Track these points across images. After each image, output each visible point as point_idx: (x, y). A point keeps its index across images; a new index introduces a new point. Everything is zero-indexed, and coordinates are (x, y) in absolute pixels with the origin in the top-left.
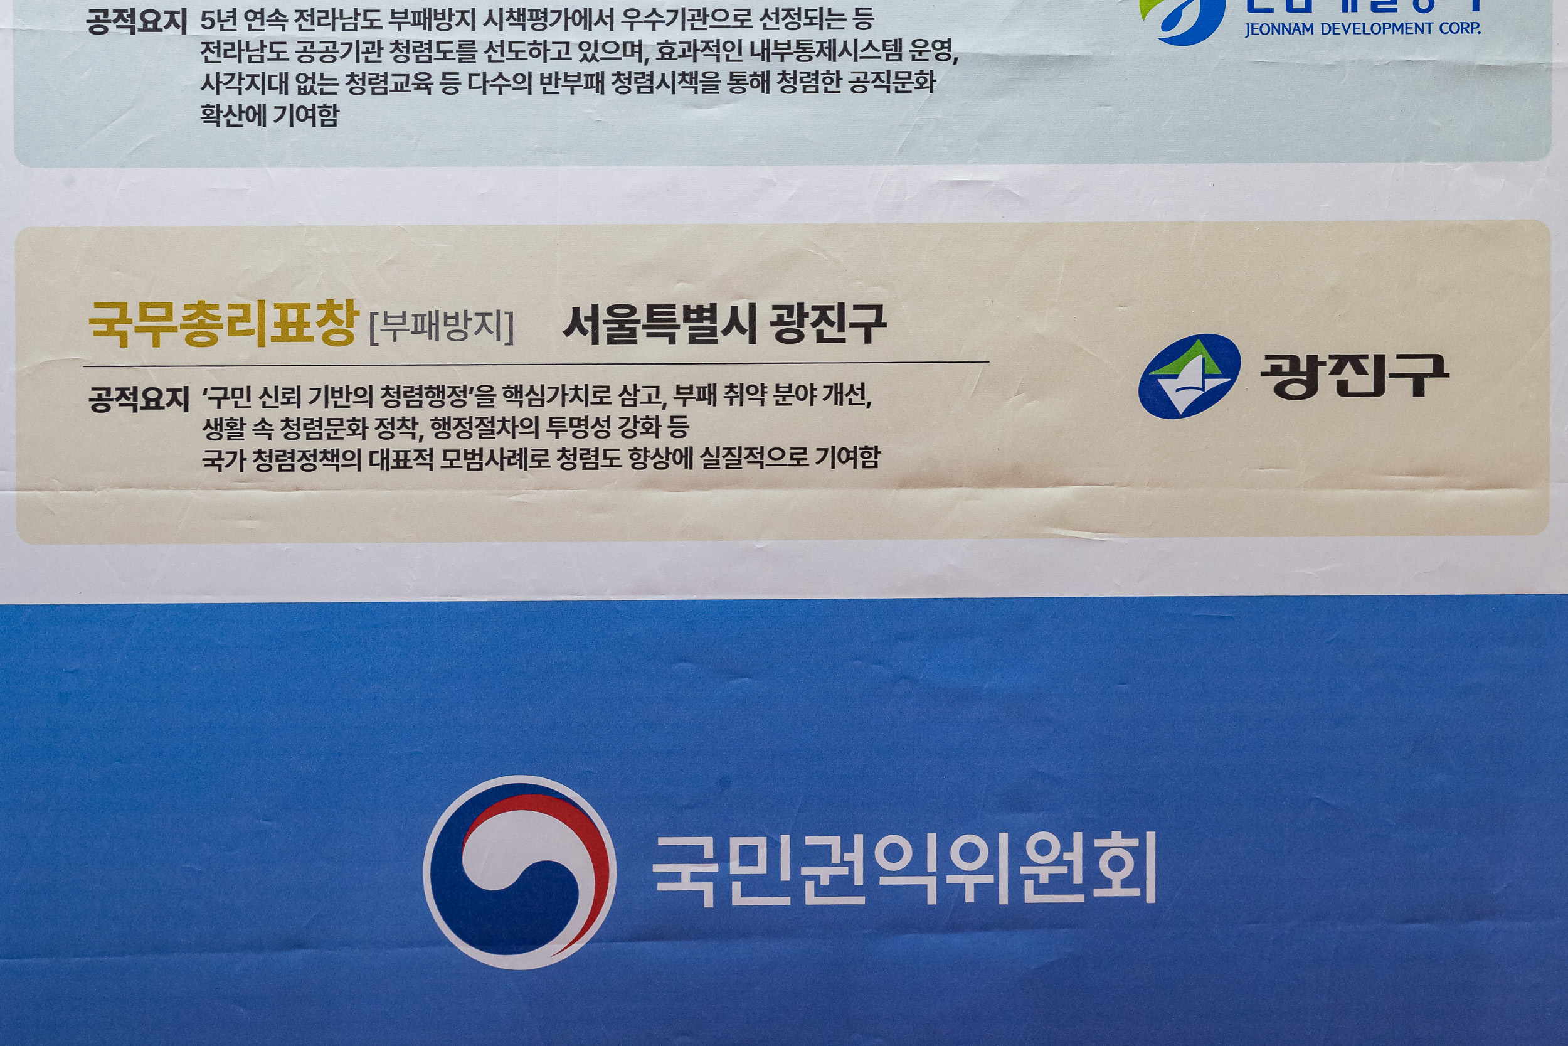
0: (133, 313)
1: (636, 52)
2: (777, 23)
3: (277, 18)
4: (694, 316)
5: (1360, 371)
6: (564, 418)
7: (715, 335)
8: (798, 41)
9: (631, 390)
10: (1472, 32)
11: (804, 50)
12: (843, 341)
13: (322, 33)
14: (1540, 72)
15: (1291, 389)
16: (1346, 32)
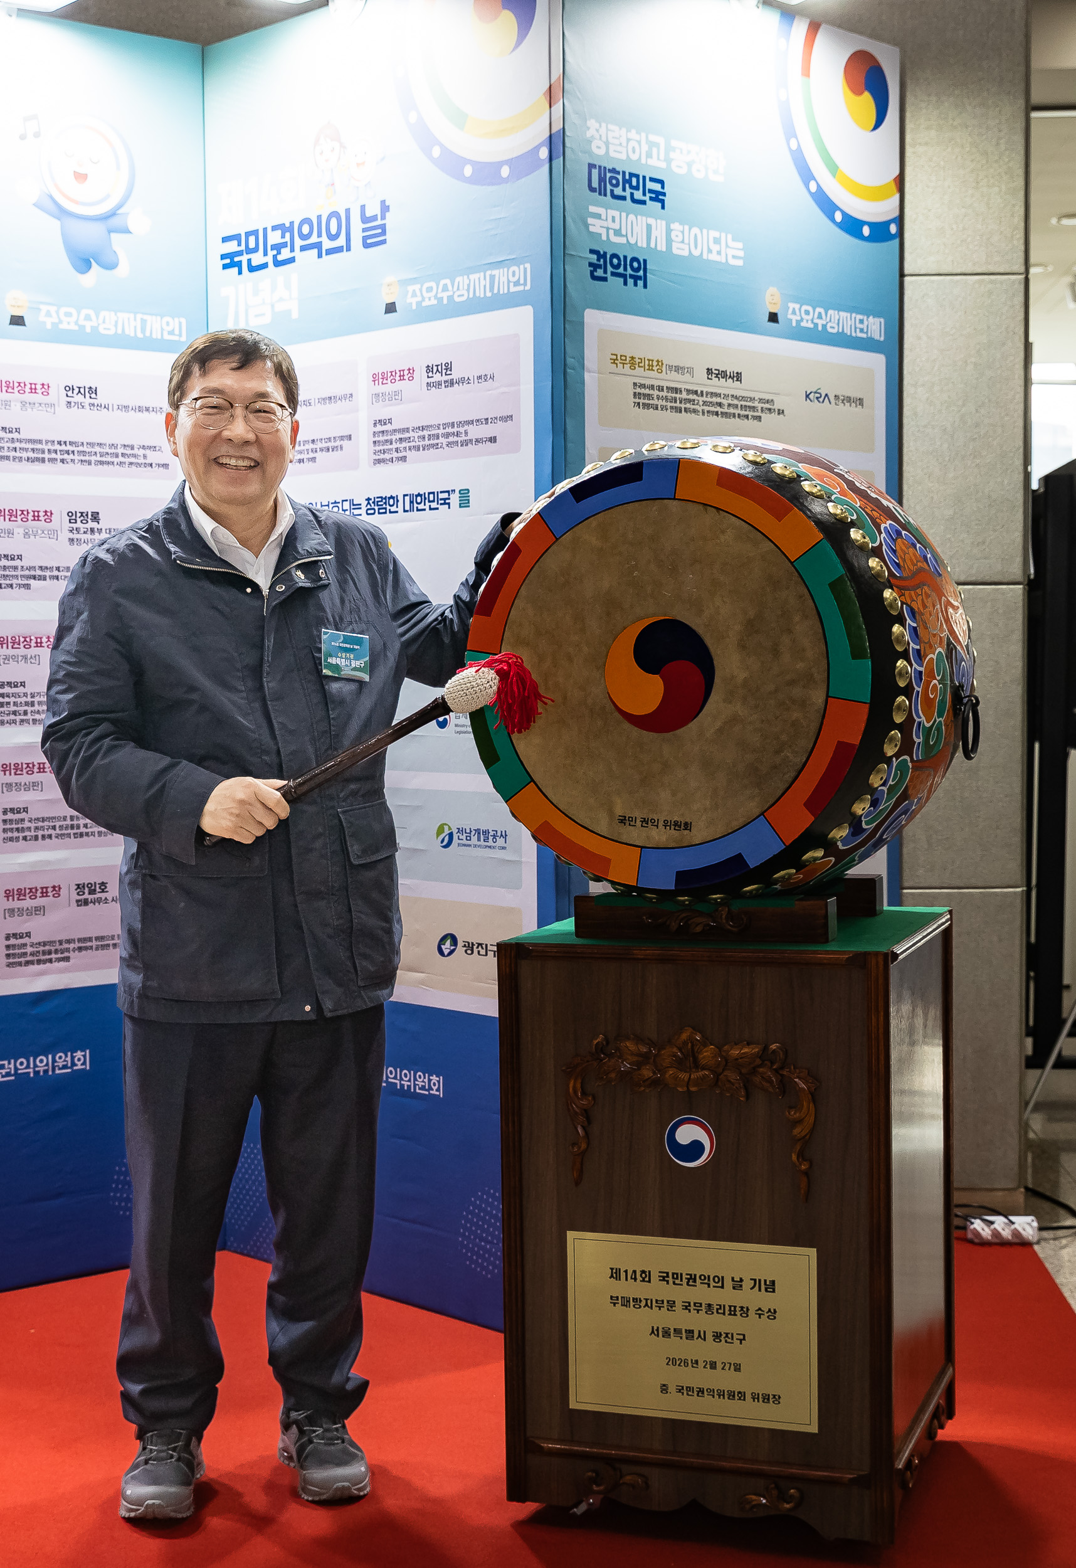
5: (483, 948)
15: (468, 952)
16: (478, 847)
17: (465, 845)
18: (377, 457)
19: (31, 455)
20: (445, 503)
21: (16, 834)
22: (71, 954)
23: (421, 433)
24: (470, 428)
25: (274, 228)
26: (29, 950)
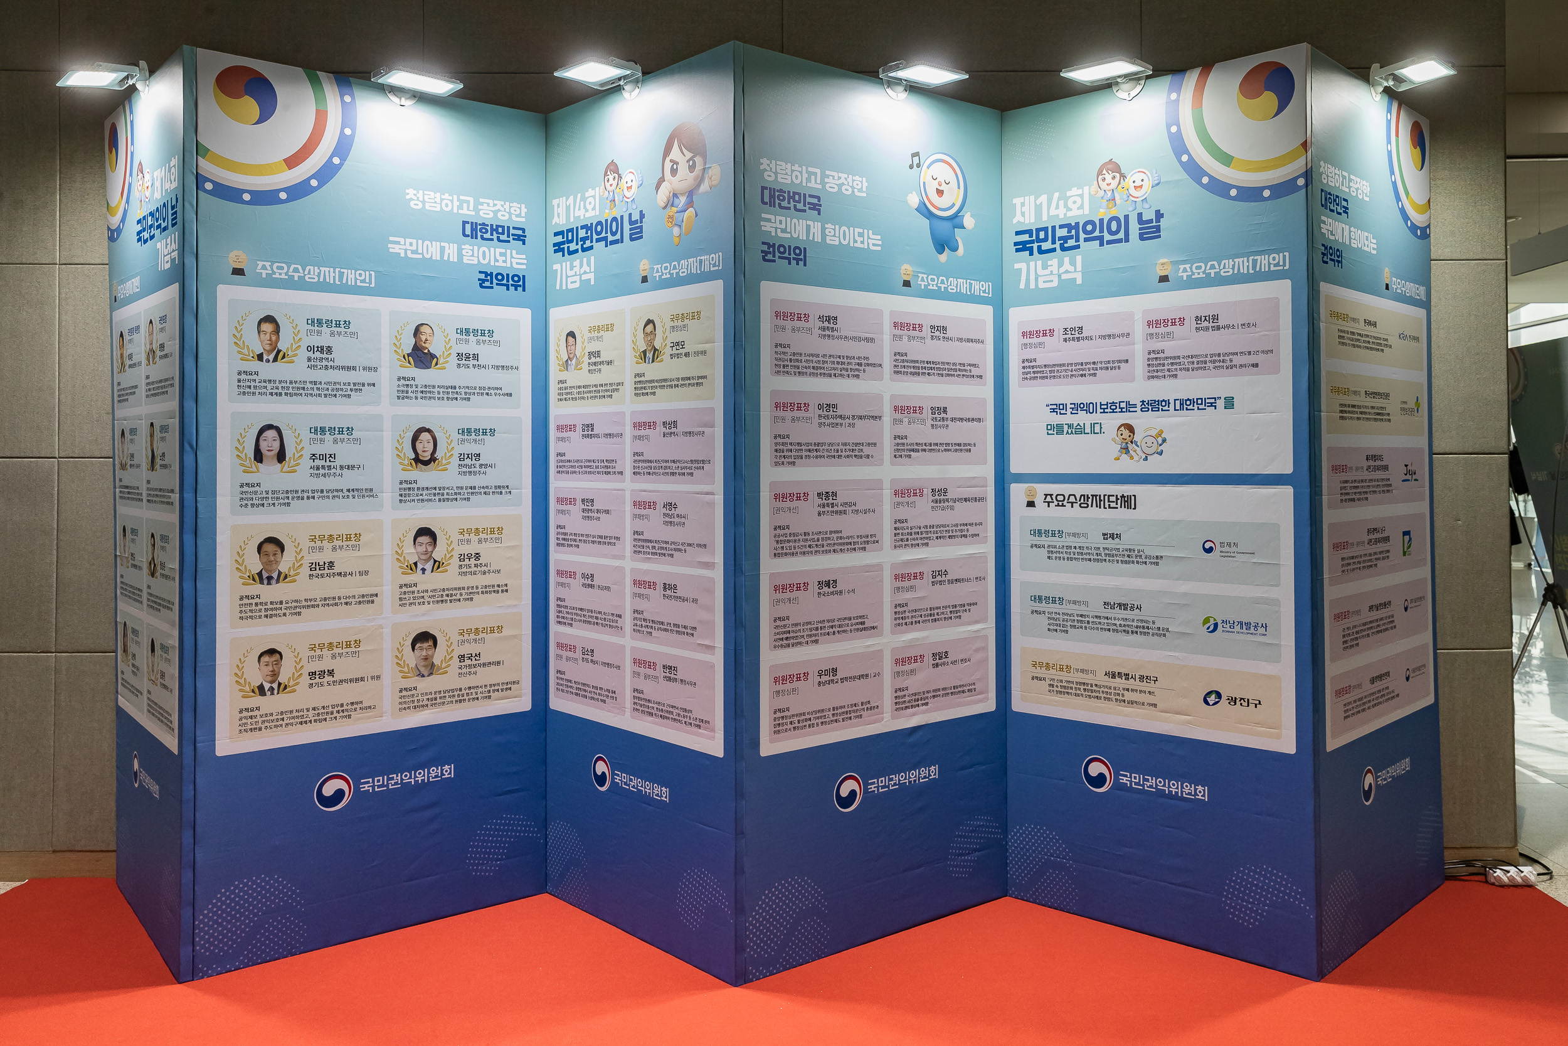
0: (1038, 663)
1: (1115, 625)
2: (1139, 622)
3: (1059, 614)
4: (1125, 675)
5: (1245, 701)
6: (1104, 691)
7: (1129, 679)
8: (1142, 626)
9: (1115, 687)
10: (1266, 636)
12: (1151, 683)
13: (1066, 617)
14: (1278, 646)
15: (1231, 703)
16: (1241, 633)
17: (1229, 632)
18: (1151, 374)
19: (912, 370)
20: (1212, 406)
21: (901, 621)
22: (929, 701)
23: (1190, 360)
24: (1234, 358)
25: (1061, 227)
26: (907, 699)
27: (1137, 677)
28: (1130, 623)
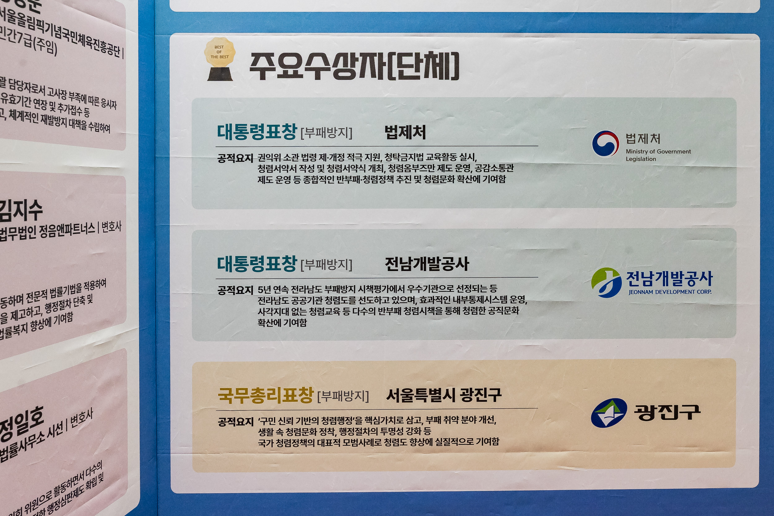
0: (234, 392)
1: (413, 300)
2: (463, 290)
3: (285, 289)
4: (433, 393)
5: (669, 411)
6: (387, 428)
7: (441, 399)
8: (470, 297)
9: (410, 418)
10: (709, 293)
11: (472, 299)
12: (486, 401)
13: (301, 294)
14: (732, 308)
15: (645, 417)
16: (664, 293)
17: (641, 292)
27: (458, 392)
28: (443, 294)
